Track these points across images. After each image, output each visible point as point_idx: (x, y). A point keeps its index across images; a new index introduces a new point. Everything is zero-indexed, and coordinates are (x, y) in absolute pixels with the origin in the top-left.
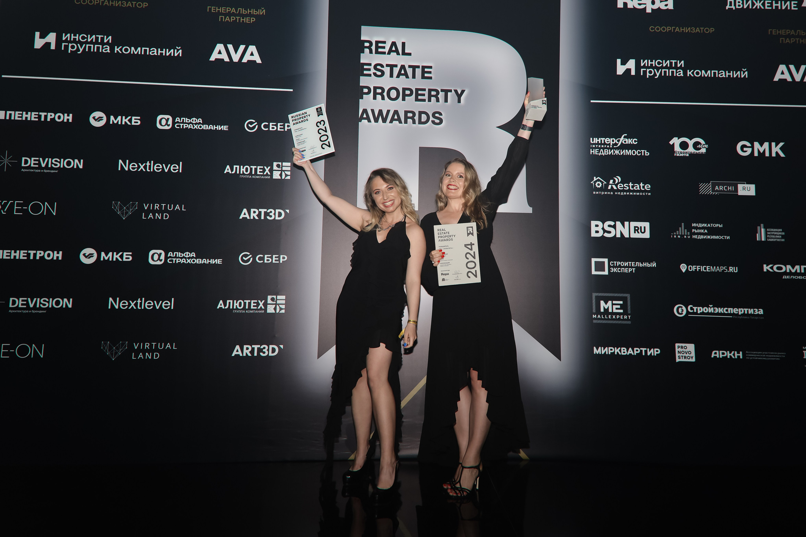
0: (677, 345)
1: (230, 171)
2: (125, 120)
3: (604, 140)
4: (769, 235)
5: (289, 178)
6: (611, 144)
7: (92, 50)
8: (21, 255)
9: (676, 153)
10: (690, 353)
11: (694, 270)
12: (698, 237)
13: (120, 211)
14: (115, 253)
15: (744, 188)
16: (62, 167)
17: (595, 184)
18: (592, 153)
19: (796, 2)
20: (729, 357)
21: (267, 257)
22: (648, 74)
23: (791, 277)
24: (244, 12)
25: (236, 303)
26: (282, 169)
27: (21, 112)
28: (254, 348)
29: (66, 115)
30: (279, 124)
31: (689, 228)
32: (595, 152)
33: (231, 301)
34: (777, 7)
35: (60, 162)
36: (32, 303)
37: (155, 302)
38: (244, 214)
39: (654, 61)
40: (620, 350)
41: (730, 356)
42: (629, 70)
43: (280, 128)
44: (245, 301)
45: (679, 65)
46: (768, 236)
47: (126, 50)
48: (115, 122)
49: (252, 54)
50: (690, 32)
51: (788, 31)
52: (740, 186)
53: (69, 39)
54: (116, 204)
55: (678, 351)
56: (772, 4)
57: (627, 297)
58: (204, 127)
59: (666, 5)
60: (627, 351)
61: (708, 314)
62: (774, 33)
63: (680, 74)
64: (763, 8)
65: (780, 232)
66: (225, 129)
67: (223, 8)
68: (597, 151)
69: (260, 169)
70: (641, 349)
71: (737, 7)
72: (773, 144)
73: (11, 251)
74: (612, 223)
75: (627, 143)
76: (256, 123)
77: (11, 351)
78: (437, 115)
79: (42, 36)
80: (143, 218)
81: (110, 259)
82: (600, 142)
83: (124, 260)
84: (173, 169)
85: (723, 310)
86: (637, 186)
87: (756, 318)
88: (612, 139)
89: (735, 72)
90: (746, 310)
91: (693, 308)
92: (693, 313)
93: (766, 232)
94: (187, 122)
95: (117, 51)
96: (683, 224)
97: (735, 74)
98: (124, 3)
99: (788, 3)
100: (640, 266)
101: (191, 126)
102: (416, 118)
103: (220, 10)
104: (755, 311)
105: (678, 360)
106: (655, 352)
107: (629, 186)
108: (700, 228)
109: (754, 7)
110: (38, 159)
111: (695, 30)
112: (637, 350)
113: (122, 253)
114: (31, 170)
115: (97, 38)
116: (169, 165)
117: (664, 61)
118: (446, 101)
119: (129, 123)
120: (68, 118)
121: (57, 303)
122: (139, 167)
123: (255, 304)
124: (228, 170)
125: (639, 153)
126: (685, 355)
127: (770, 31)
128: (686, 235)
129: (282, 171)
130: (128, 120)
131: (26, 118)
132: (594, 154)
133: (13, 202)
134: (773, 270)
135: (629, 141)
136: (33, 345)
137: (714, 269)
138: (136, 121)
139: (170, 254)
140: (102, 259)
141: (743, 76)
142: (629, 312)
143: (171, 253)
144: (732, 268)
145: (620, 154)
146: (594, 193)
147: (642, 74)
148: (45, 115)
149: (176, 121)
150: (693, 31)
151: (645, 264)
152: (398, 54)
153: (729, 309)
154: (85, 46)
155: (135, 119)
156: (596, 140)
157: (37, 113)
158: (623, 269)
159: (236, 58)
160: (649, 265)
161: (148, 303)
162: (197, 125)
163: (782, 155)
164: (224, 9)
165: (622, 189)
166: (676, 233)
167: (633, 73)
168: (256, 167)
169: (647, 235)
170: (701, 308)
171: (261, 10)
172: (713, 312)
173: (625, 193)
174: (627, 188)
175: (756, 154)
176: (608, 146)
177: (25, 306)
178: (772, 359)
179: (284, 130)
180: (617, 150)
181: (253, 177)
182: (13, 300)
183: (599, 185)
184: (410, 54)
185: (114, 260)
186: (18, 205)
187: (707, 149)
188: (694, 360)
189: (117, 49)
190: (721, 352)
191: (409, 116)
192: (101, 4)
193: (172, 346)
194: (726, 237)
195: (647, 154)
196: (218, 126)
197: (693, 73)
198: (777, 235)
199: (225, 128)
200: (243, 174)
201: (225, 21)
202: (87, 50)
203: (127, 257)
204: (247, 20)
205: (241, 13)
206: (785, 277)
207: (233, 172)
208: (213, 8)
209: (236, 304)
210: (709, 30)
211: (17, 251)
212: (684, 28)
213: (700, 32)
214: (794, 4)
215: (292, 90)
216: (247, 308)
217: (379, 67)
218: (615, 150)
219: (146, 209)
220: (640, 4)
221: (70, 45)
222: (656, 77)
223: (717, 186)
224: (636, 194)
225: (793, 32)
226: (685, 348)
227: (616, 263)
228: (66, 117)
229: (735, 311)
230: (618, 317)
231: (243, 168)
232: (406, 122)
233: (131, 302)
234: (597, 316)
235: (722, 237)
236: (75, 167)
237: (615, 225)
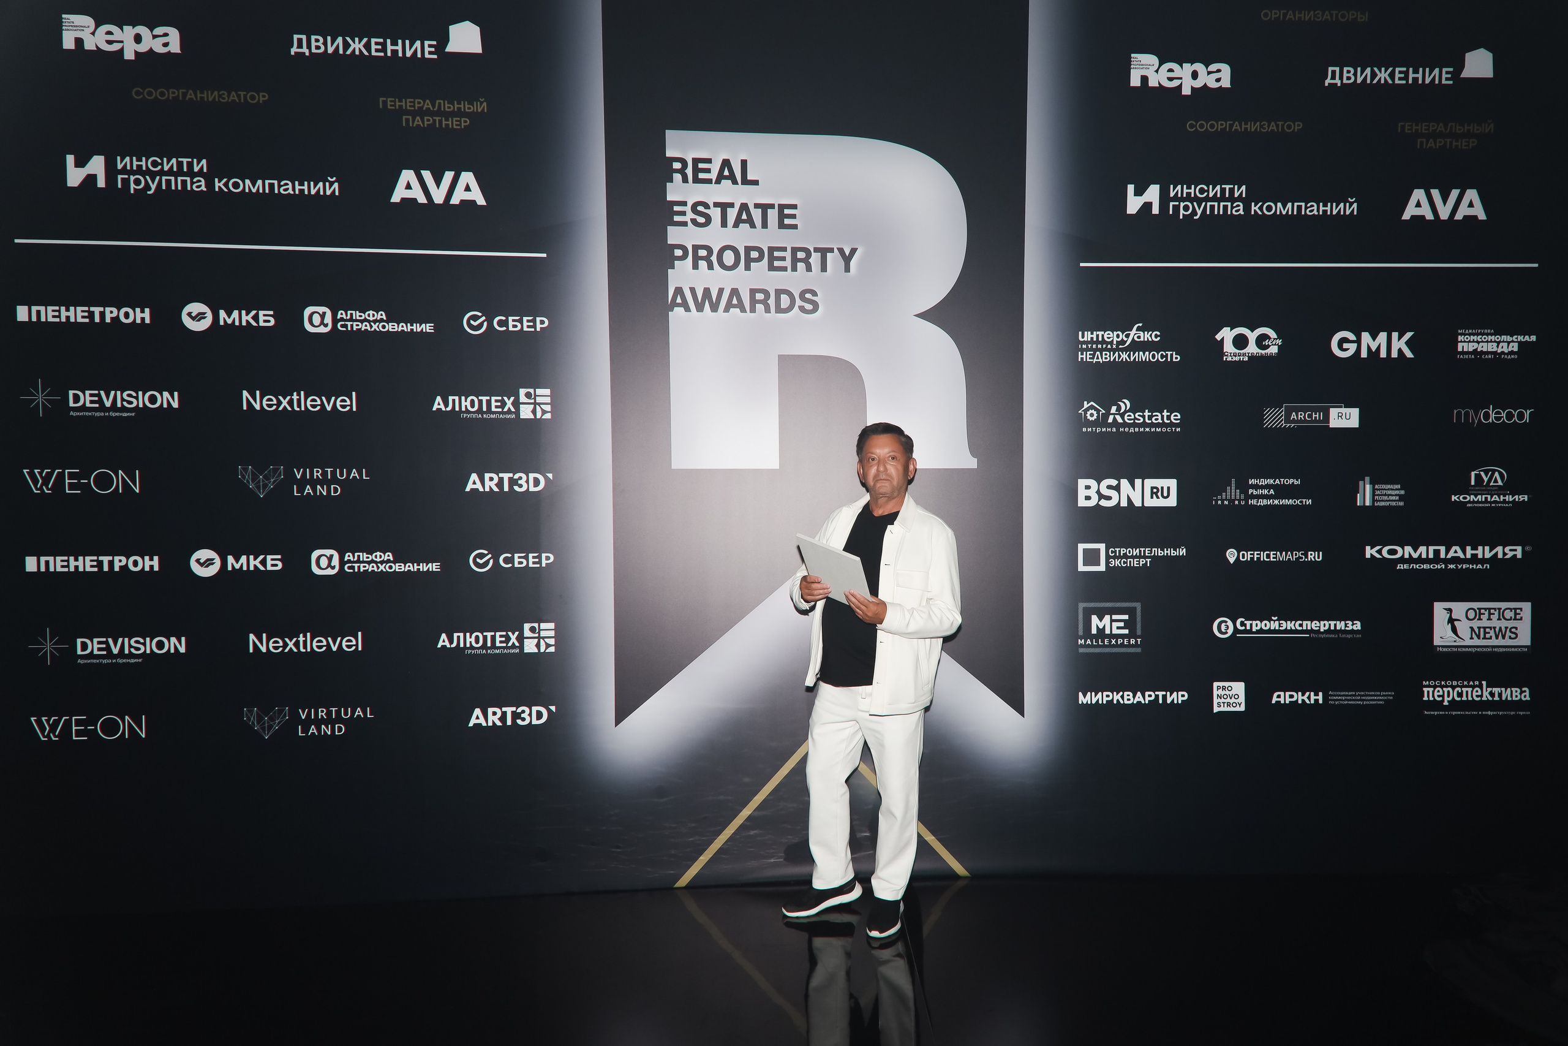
0: (1216, 684)
1: (442, 407)
2: (247, 318)
3: (1103, 336)
4: (1377, 495)
5: (548, 416)
6: (1115, 342)
7: (173, 188)
8: (86, 564)
9: (1226, 356)
10: (1236, 697)
11: (1249, 560)
12: (1258, 503)
13: (253, 482)
14: (251, 557)
15: (1340, 415)
16: (141, 405)
17: (1086, 413)
18: (1082, 358)
19: (1451, 69)
20: (1300, 702)
21: (519, 557)
22: (1182, 212)
23: (1412, 565)
24: (447, 107)
25: (471, 637)
26: (535, 400)
27: (57, 308)
28: (506, 712)
29: (138, 310)
30: (525, 319)
31: (1243, 487)
32: (1086, 357)
33: (461, 635)
34: (1415, 80)
35: (137, 398)
36: (115, 646)
37: (329, 639)
38: (473, 483)
39: (1193, 186)
40: (1122, 697)
41: (1303, 700)
42: (1148, 206)
43: (528, 327)
44: (485, 634)
45: (1236, 195)
46: (1376, 497)
47: (236, 185)
48: (229, 321)
49: (468, 189)
50: (1258, 130)
51: (1433, 126)
52: (1334, 412)
53: (128, 168)
54: (246, 470)
55: (1218, 695)
56: (1406, 73)
57: (1136, 608)
58: (391, 327)
59: (1218, 80)
60: (1134, 697)
61: (1270, 631)
62: (1408, 129)
63: (1237, 211)
64: (1390, 82)
65: (1396, 489)
66: (428, 331)
67: (408, 100)
68: (1090, 354)
69: (496, 401)
70: (1157, 693)
71: (1345, 81)
72: (1395, 335)
73: (68, 558)
74: (1114, 482)
75: (1142, 339)
76: (484, 318)
77: (89, 728)
78: (808, 296)
79: (80, 163)
80: (295, 494)
81: (245, 568)
82: (1095, 339)
83: (268, 569)
84: (341, 406)
85: (1294, 625)
86: (1157, 416)
87: (1349, 636)
88: (1115, 333)
89: (1334, 204)
90: (1332, 623)
91: (1245, 622)
92: (1245, 631)
93: (1374, 490)
94: (358, 318)
95: (219, 187)
96: (1233, 480)
97: (1334, 209)
98: (224, 94)
99: (1437, 71)
100: (1159, 554)
101: (366, 326)
102: (772, 301)
103: (404, 104)
104: (1348, 625)
105: (1216, 709)
106: (1179, 697)
107: (1144, 417)
108: (1262, 487)
109: (1375, 82)
110: (96, 392)
111: (1269, 127)
112: (1150, 696)
113: (264, 556)
114: (87, 414)
115: (180, 164)
116: (333, 398)
117: (1211, 186)
118: (824, 268)
119: (254, 324)
120: (143, 315)
121: (160, 645)
122: (279, 403)
123: (503, 639)
124: (439, 404)
125: (1162, 357)
126: (1228, 700)
127: (1401, 125)
128: (1237, 500)
129: (535, 404)
130: (253, 318)
131: (68, 318)
132: (1085, 360)
133: (61, 470)
134: (1381, 555)
135: (1146, 336)
136: (127, 717)
137: (1283, 556)
138: (266, 319)
139: (349, 556)
140: (230, 568)
141: (1348, 212)
142: (1139, 632)
143: (350, 554)
144: (1313, 553)
145: (1130, 359)
146: (1084, 430)
147: (1171, 213)
148: (100, 312)
149: (338, 318)
150: (1265, 129)
151: (1167, 550)
152: (735, 182)
153: (1305, 623)
154: (160, 181)
155: (264, 315)
156: (1088, 336)
157: (86, 309)
158: (1130, 561)
159: (438, 197)
160: (1174, 553)
161: (318, 642)
162: (377, 324)
163: (1409, 354)
164: (410, 102)
165: (1132, 421)
166: (1222, 497)
167: (1156, 210)
168: (488, 398)
169: (1172, 502)
170: (1258, 622)
171: (479, 103)
172: (1277, 628)
173: (1137, 430)
174: (1140, 420)
175: (1364, 354)
176: (1109, 346)
177: (105, 653)
178: (1371, 702)
179: (536, 329)
180: (1124, 353)
181: (484, 416)
182: (82, 642)
183: (1092, 415)
184: (755, 183)
185: (252, 568)
186: (72, 476)
187: (1279, 347)
188: (1242, 708)
189: (219, 184)
190: (1288, 694)
191: (759, 298)
192: (181, 99)
193: (365, 713)
194: (1306, 501)
195: (1177, 358)
196: (415, 324)
197: (1261, 208)
198: (1392, 495)
199: (428, 328)
200: (467, 411)
201: (414, 126)
202: (164, 188)
203: (274, 563)
204: (455, 123)
205: (442, 109)
206: (1400, 567)
207: (449, 408)
208: (391, 101)
209: (470, 640)
210: (1293, 128)
211: (79, 557)
212: (1249, 123)
213: (1276, 130)
214: (1447, 73)
215: (545, 255)
216: (489, 644)
217: (700, 208)
218: (1120, 353)
219: (299, 477)
220: (1170, 79)
221: (132, 178)
222: (1195, 218)
223: (1294, 413)
224: (1156, 430)
225: (1441, 128)
226: (1230, 688)
227: (1120, 551)
228: (139, 315)
229: (1314, 625)
230: (1120, 641)
231: (466, 401)
232: (753, 310)
233: (287, 640)
234: (1085, 642)
235: (1298, 502)
236: (165, 406)
237: (1118, 486)
